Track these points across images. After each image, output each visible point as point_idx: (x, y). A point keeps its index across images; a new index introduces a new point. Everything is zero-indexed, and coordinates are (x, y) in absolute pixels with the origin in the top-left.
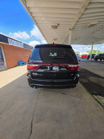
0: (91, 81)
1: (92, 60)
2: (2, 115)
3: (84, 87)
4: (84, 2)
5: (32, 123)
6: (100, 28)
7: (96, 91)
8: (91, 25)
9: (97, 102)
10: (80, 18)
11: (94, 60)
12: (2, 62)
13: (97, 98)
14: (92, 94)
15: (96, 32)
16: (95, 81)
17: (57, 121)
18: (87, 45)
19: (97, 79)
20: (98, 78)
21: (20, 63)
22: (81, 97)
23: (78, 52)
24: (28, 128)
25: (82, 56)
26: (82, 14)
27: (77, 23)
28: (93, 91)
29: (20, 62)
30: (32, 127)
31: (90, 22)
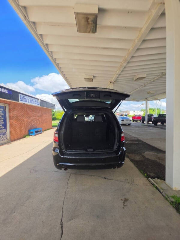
0: (147, 157)
1: (149, 124)
2: (15, 214)
3: (137, 167)
4: (125, 56)
5: (61, 221)
6: (151, 81)
7: (154, 173)
8: (138, 78)
9: (155, 188)
10: (122, 71)
11: (153, 123)
12: (4, 131)
13: (154, 182)
14: (148, 177)
15: (147, 85)
16: (153, 158)
17: (98, 216)
18: (138, 101)
19: (156, 154)
20: (158, 153)
21: (31, 131)
22: (131, 182)
23: (126, 111)
24: (57, 229)
25: (134, 118)
26: (125, 67)
27: (119, 76)
28: (149, 173)
29: (32, 129)
30: (62, 227)
31: (137, 75)
